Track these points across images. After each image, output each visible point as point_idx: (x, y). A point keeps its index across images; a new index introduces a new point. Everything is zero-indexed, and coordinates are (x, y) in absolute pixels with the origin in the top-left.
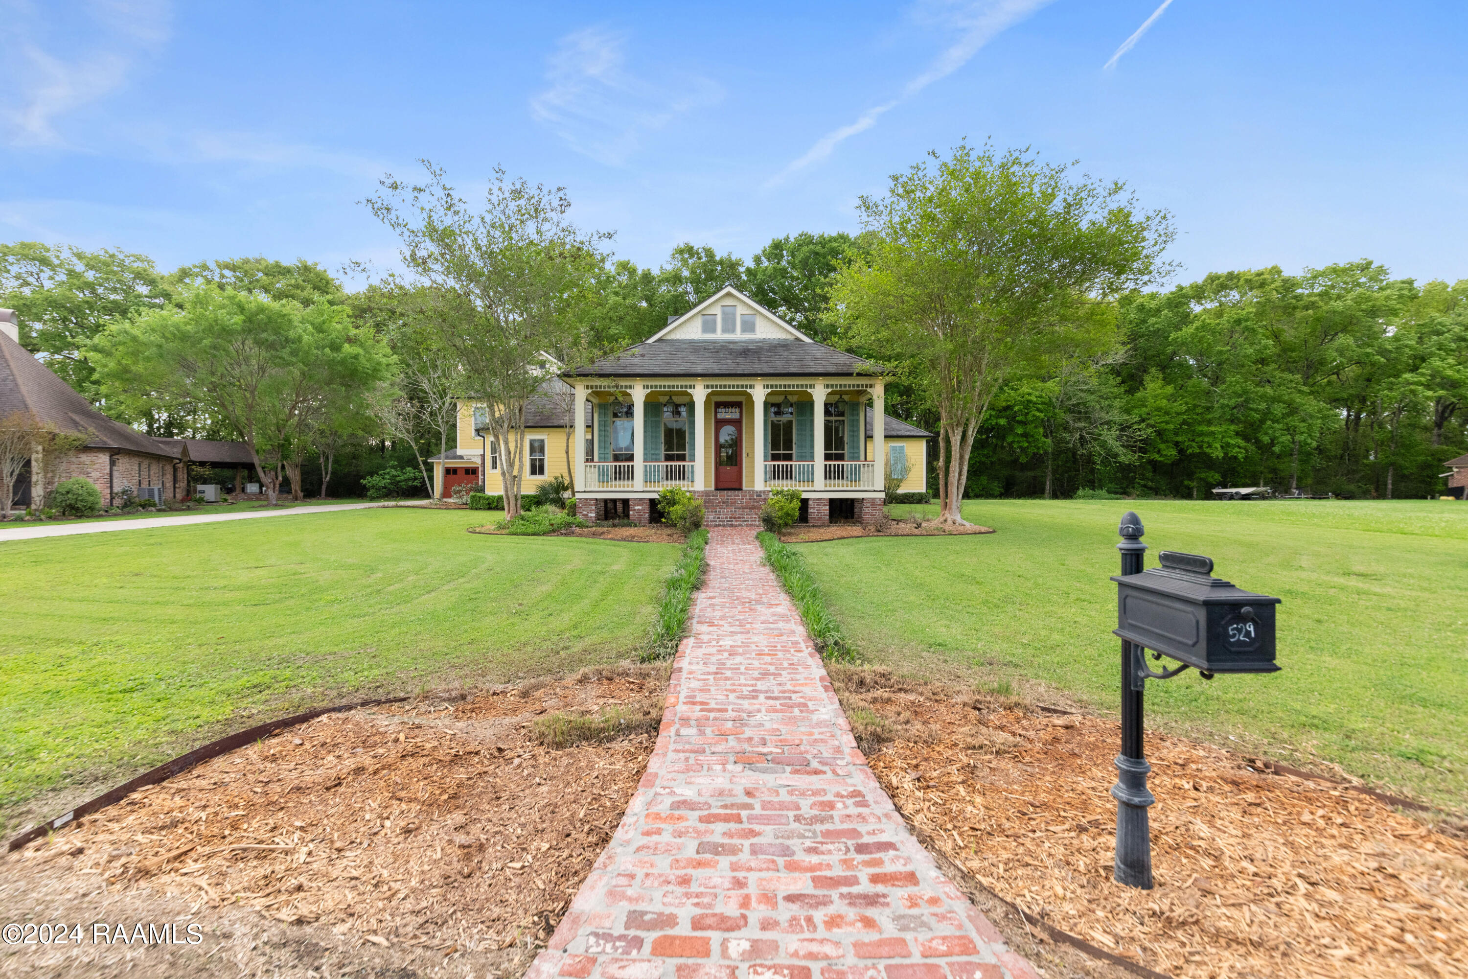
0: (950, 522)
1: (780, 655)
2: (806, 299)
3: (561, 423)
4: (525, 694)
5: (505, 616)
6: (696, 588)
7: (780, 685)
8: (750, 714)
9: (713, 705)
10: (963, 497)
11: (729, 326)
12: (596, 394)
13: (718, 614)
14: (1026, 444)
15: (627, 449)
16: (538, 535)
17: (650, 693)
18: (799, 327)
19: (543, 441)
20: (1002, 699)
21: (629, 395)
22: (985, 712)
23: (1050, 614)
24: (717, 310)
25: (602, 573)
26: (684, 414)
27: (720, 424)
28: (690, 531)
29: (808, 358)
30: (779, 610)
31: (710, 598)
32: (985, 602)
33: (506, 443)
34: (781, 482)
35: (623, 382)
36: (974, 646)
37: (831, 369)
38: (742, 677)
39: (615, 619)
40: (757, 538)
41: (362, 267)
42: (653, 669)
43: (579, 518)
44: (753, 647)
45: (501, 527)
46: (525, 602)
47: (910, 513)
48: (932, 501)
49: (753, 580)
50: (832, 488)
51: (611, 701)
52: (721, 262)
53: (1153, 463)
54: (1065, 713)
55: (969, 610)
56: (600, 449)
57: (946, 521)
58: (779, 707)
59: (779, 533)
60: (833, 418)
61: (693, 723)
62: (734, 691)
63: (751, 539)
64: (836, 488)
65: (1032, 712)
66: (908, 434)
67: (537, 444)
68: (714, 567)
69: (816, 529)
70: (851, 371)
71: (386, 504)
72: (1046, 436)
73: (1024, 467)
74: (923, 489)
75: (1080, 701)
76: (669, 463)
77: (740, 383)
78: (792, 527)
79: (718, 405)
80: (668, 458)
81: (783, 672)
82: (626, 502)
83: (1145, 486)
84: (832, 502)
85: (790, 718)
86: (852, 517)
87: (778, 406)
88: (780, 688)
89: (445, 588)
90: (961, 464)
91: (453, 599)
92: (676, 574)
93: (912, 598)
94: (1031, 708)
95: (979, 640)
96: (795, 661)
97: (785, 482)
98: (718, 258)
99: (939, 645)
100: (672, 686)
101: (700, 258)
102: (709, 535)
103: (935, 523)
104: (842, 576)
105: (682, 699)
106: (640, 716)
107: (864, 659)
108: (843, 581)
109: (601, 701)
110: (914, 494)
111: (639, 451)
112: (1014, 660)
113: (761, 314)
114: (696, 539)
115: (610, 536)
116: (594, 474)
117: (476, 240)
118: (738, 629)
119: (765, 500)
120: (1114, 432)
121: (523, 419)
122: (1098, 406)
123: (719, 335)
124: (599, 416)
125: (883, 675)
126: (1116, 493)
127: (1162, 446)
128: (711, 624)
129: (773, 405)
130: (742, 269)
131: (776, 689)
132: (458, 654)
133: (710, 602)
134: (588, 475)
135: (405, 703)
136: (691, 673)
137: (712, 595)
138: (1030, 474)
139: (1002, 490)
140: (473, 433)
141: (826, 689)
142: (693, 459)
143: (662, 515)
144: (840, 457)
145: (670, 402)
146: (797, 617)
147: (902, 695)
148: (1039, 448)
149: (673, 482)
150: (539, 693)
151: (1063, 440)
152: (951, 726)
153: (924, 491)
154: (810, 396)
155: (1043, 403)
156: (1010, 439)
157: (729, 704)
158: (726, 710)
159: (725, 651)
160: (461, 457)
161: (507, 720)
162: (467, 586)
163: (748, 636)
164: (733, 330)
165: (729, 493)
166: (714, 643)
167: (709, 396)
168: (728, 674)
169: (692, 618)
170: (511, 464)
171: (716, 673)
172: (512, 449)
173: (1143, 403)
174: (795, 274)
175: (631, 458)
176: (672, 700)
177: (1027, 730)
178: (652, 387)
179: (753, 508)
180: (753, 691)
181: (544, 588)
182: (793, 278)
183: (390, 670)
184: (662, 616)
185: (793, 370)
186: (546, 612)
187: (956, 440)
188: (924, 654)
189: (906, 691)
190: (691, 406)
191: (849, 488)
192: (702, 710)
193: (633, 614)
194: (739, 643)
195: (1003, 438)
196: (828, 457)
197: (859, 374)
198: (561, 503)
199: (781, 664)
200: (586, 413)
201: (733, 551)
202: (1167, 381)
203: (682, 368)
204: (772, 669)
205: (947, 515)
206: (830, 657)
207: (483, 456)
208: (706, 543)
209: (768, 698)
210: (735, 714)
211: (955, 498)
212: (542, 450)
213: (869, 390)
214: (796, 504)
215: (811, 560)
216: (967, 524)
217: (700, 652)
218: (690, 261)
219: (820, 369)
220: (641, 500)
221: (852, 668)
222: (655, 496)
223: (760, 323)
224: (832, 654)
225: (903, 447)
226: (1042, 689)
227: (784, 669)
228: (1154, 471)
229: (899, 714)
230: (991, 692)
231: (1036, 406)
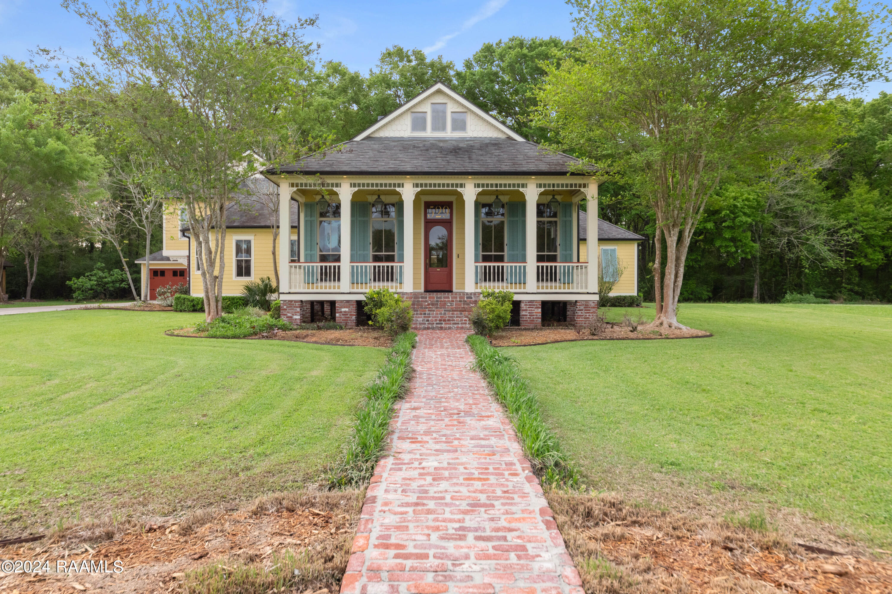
0: (665, 325)
1: (493, 479)
2: (516, 104)
3: (268, 223)
4: (186, 531)
5: (184, 429)
6: (398, 397)
7: (492, 520)
8: (456, 561)
9: (411, 550)
10: (679, 301)
11: (440, 124)
12: (303, 192)
13: (422, 428)
14: (733, 249)
15: (334, 250)
16: (238, 337)
17: (338, 528)
18: (511, 128)
19: (249, 242)
20: (757, 536)
21: (336, 194)
22: (738, 552)
23: (788, 427)
24: (427, 108)
25: (300, 379)
26: (393, 214)
27: (429, 224)
28: (396, 333)
29: (521, 157)
30: (491, 422)
31: (415, 409)
32: (716, 413)
33: (207, 242)
34: (492, 284)
35: (330, 180)
36: (710, 465)
37: (544, 167)
38: (447, 509)
39: (307, 433)
40: (467, 341)
41: (52, 54)
42: (342, 497)
43: (284, 320)
44: (461, 469)
45: (201, 329)
46: (210, 413)
47: (625, 316)
48: (643, 304)
49: (463, 388)
50: (545, 291)
51: (289, 540)
52: (432, 65)
53: (859, 268)
54: (832, 553)
55: (699, 422)
56: (306, 250)
57: (661, 324)
58: (491, 551)
59: (490, 336)
60: (546, 219)
61: (384, 575)
62: (437, 529)
63: (460, 343)
64: (549, 290)
65: (794, 553)
66: (619, 236)
67: (244, 246)
68: (421, 373)
69: (528, 333)
70: (564, 170)
71: (89, 305)
72: (754, 241)
73: (731, 271)
74: (633, 292)
75: (846, 536)
76: (377, 264)
77: (450, 182)
78: (503, 330)
79: (428, 205)
80: (377, 259)
81: (496, 503)
82: (333, 303)
83: (851, 290)
84: (544, 304)
85: (505, 567)
86: (565, 320)
87: (489, 205)
88: (493, 525)
89: (127, 396)
90: (677, 266)
91: (130, 409)
92: (378, 382)
93: (635, 408)
94: (793, 548)
95: (715, 457)
96: (510, 488)
97: (496, 284)
98: (428, 61)
99: (672, 464)
100: (363, 522)
101: (410, 61)
102: (417, 339)
103: (650, 327)
104: (559, 383)
105: (373, 540)
106: (319, 565)
107: (592, 484)
108: (559, 388)
109: (276, 540)
110: (625, 297)
111: (345, 252)
112: (759, 482)
113: (472, 112)
114: (402, 343)
115: (314, 339)
116: (299, 276)
117: (172, 29)
118: (444, 446)
119: (476, 302)
120: (822, 237)
121: (224, 217)
122: (805, 211)
123: (429, 133)
124: (306, 216)
125: (613, 505)
126: (823, 297)
127: (869, 251)
128: (414, 440)
129: (484, 206)
130: (452, 73)
131: (488, 525)
132: (121, 476)
133: (414, 413)
134: (293, 276)
135: (37, 543)
136: (386, 504)
137: (416, 405)
138: (740, 278)
139: (710, 294)
140: (180, 234)
141: (548, 527)
142: (401, 260)
143: (369, 318)
144: (553, 259)
145: (378, 201)
146: (511, 432)
147: (636, 529)
148: (746, 253)
149: (381, 284)
150: (202, 530)
151: (771, 245)
152: (701, 574)
153: (635, 294)
154: (522, 195)
155: (750, 207)
156: (718, 244)
157: (430, 547)
158: (426, 556)
159: (428, 474)
160: (168, 259)
161: (157, 568)
162: (149, 394)
163: (456, 455)
164: (444, 128)
165: (439, 295)
166: (416, 464)
167: (418, 195)
168: (431, 504)
169: (393, 432)
170: (212, 264)
171: (417, 504)
172: (213, 250)
173: (850, 208)
174: (507, 78)
175: (338, 259)
176: (361, 542)
177: (793, 579)
178: (359, 185)
179: (463, 310)
180: (462, 529)
181: (233, 397)
182: (503, 83)
183: (34, 498)
184: (359, 431)
185: (505, 168)
186: (231, 425)
187: (672, 241)
188: (656, 475)
189: (641, 525)
190: (400, 205)
191: (562, 291)
192: (397, 556)
193: (328, 427)
194: (445, 465)
195: (711, 241)
196: (540, 259)
197: (573, 174)
198: (266, 305)
199: (494, 492)
200: (291, 213)
201: (442, 355)
202: (872, 186)
203: (391, 166)
204: (483, 498)
205: (663, 318)
206: (550, 481)
207: (189, 257)
208: (413, 347)
209: (478, 538)
210: (437, 562)
211: (671, 301)
212: (248, 251)
213: (582, 190)
214: (508, 306)
215: (525, 365)
216: (684, 327)
217: (399, 476)
218: (401, 64)
219: (532, 167)
220: (348, 301)
221: (576, 495)
222: (362, 298)
223: (470, 121)
224: (552, 477)
225: (614, 250)
226: (797, 520)
227: (498, 498)
228: (861, 276)
229: (637, 557)
230: (743, 526)
231: (743, 210)
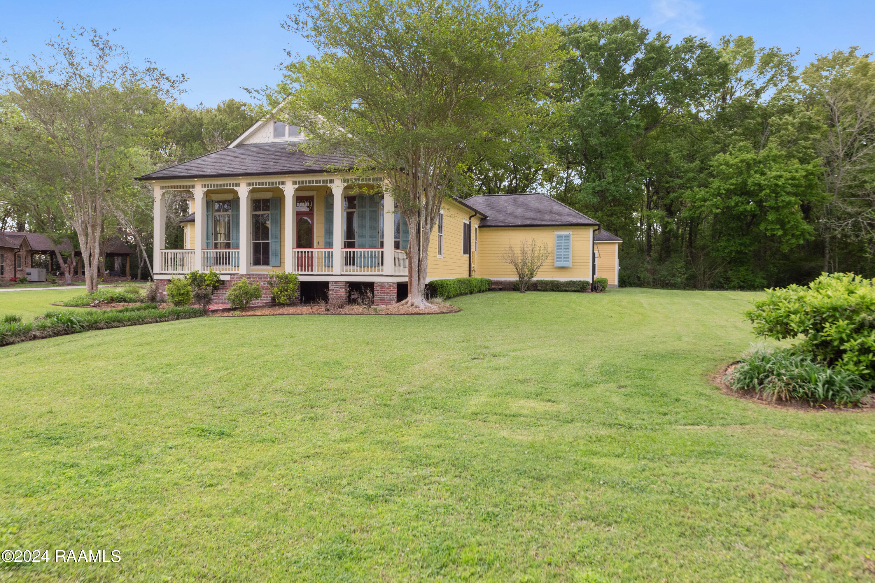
14: (780, 233)
21: (192, 193)
35: (187, 183)
64: (352, 273)
66: (573, 222)
77: (274, 180)
123: (287, 138)
134: (163, 261)
142: (237, 247)
164: (298, 134)
225: (568, 236)
231: (785, 189)
